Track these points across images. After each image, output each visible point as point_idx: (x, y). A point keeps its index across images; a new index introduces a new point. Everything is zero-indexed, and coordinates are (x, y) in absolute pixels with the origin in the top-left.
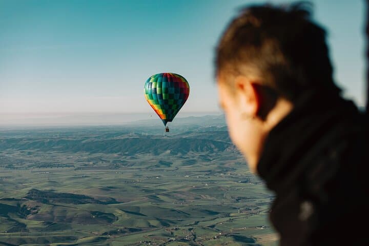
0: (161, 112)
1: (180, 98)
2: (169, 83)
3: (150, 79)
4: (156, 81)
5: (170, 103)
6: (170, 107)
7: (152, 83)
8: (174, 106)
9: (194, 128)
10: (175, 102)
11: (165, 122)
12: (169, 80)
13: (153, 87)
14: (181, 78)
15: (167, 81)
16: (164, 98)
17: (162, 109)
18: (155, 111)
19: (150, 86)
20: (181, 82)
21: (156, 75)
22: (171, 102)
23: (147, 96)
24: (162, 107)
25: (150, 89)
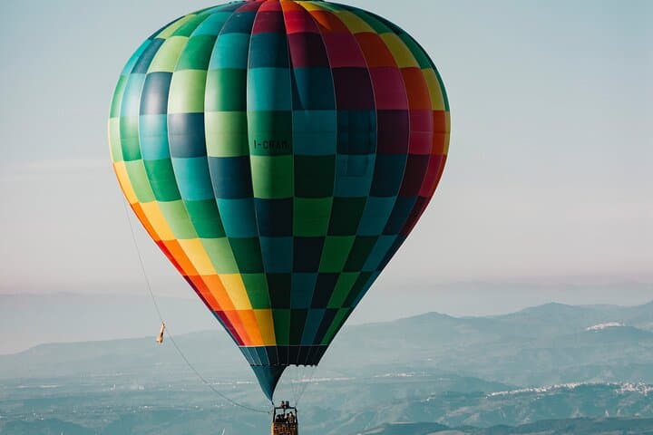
0: (235, 292)
1: (377, 190)
2: (298, 71)
3: (154, 43)
4: (201, 61)
5: (301, 228)
6: (308, 251)
7: (167, 77)
8: (337, 252)
9: (454, 398)
10: (345, 217)
11: (271, 365)
12: (295, 52)
13: (179, 105)
14: (388, 37)
15: (278, 59)
16: (259, 189)
17: (244, 268)
18: (195, 283)
19: (153, 101)
20: (387, 69)
21: (201, 16)
22: (313, 216)
23: (133, 177)
24: (248, 259)
25: (152, 118)
